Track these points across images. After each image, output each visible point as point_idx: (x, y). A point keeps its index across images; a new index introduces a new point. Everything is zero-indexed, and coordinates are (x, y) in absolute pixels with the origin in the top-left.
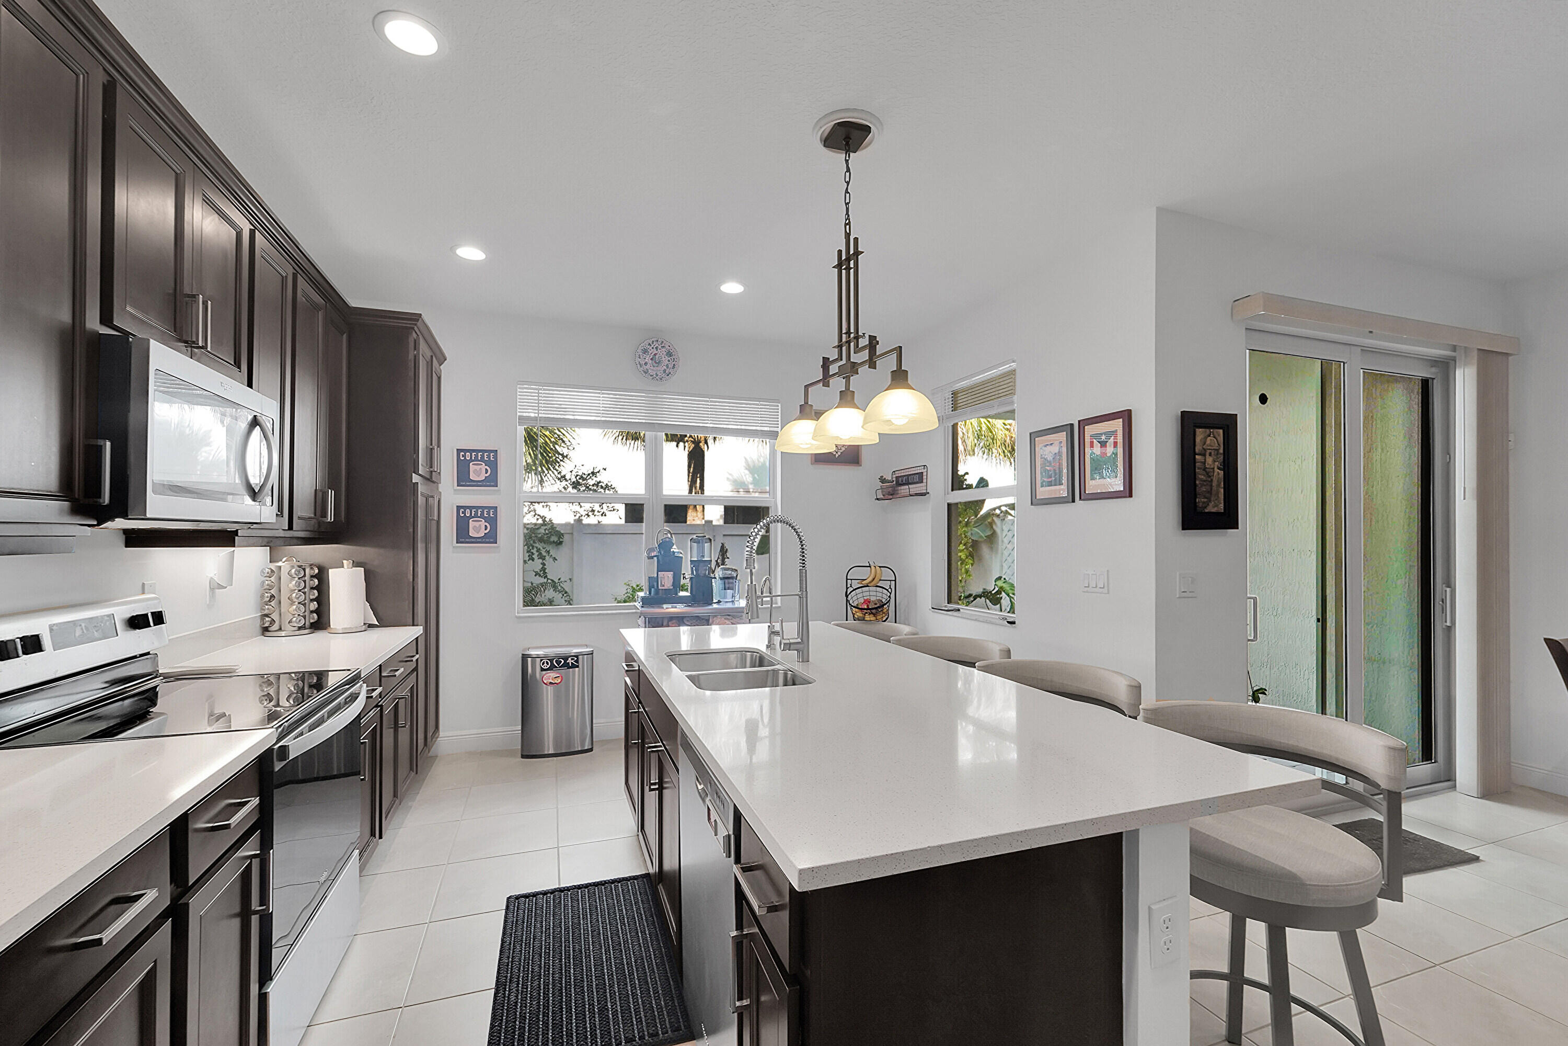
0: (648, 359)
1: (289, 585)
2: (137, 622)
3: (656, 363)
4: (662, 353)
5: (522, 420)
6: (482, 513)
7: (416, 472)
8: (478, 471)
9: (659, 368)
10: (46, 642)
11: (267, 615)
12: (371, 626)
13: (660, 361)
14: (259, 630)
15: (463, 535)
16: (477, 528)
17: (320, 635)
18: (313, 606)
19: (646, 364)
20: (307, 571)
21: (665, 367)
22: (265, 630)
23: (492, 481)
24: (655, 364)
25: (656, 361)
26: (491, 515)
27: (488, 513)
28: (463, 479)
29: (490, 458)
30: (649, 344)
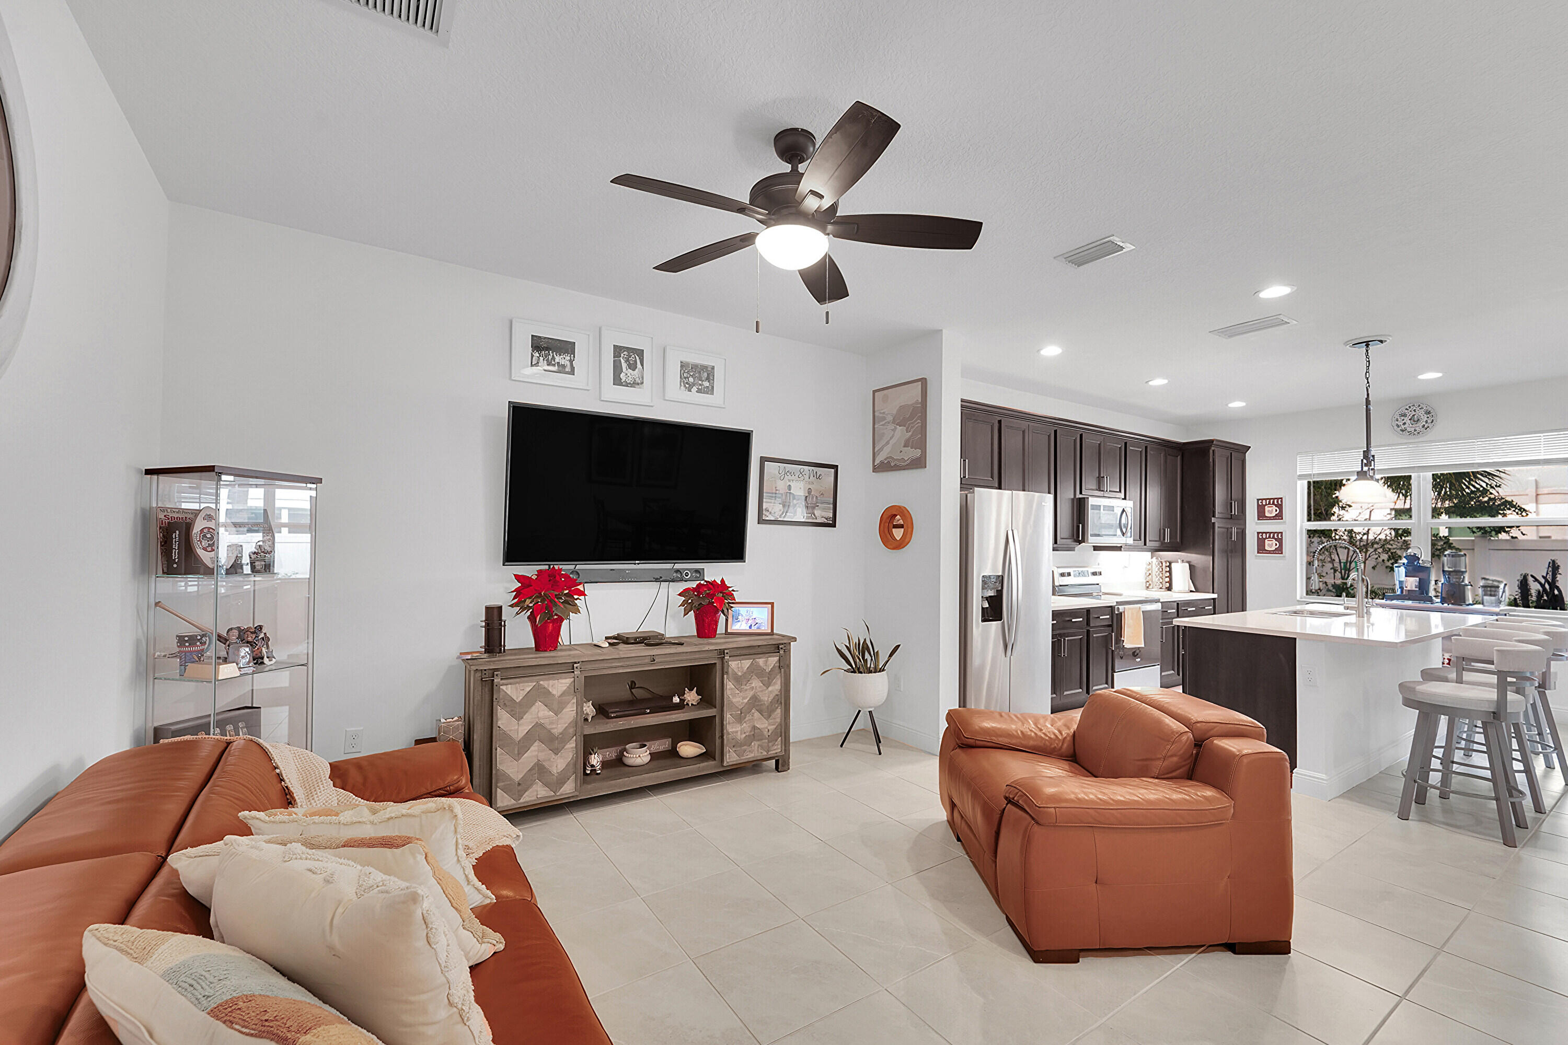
0: (1407, 420)
1: (1155, 569)
2: (1094, 574)
3: (1414, 421)
4: (1421, 414)
5: (1301, 477)
6: (1274, 536)
7: (1214, 516)
8: (1271, 511)
9: (1417, 425)
10: (1072, 574)
11: (1148, 582)
12: (1191, 591)
13: (1418, 420)
14: (1145, 587)
15: (1261, 549)
16: (1271, 545)
17: (1169, 592)
18: (1167, 579)
19: (1404, 424)
20: (1164, 564)
21: (1424, 423)
22: (1148, 587)
23: (1279, 516)
24: (1413, 423)
25: (1413, 420)
26: (1278, 537)
27: (1278, 536)
28: (1261, 515)
29: (1278, 503)
30: (1407, 409)
